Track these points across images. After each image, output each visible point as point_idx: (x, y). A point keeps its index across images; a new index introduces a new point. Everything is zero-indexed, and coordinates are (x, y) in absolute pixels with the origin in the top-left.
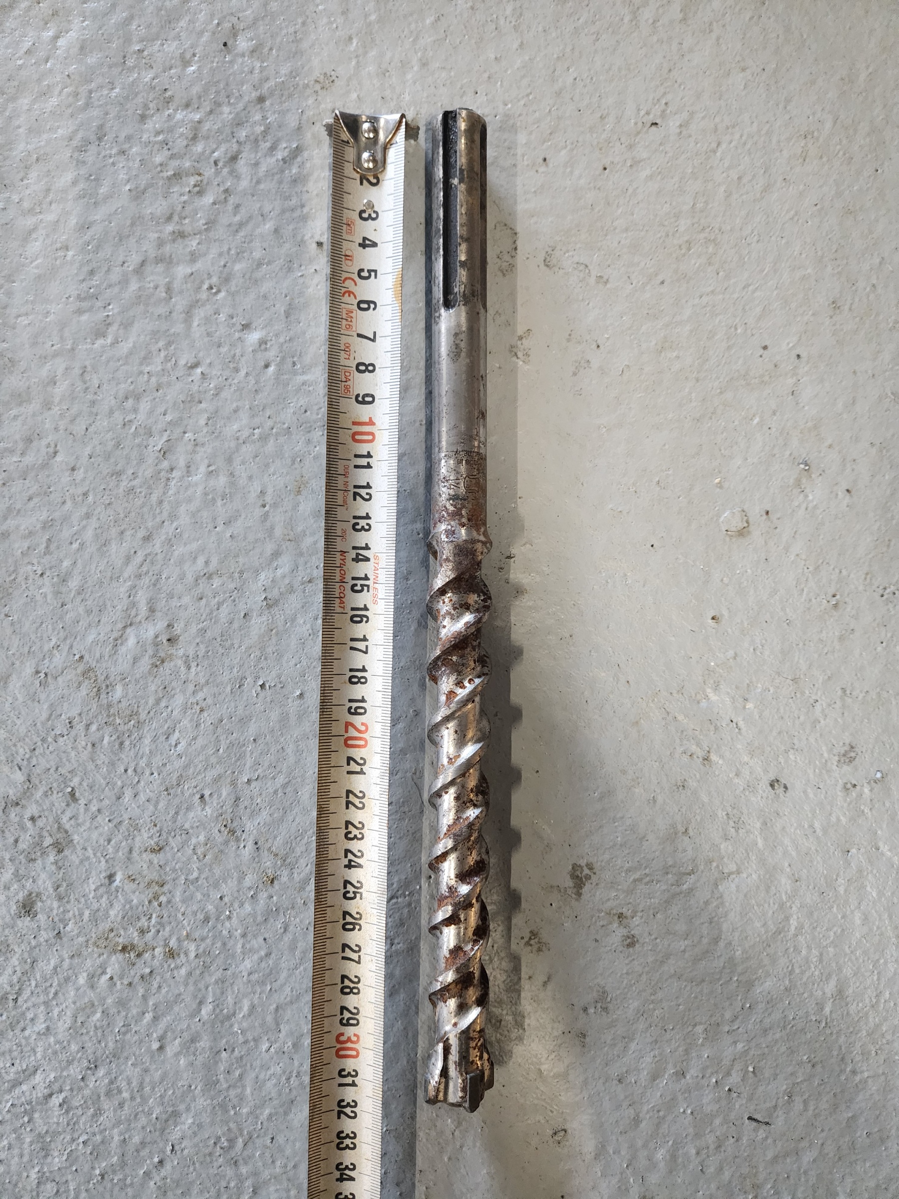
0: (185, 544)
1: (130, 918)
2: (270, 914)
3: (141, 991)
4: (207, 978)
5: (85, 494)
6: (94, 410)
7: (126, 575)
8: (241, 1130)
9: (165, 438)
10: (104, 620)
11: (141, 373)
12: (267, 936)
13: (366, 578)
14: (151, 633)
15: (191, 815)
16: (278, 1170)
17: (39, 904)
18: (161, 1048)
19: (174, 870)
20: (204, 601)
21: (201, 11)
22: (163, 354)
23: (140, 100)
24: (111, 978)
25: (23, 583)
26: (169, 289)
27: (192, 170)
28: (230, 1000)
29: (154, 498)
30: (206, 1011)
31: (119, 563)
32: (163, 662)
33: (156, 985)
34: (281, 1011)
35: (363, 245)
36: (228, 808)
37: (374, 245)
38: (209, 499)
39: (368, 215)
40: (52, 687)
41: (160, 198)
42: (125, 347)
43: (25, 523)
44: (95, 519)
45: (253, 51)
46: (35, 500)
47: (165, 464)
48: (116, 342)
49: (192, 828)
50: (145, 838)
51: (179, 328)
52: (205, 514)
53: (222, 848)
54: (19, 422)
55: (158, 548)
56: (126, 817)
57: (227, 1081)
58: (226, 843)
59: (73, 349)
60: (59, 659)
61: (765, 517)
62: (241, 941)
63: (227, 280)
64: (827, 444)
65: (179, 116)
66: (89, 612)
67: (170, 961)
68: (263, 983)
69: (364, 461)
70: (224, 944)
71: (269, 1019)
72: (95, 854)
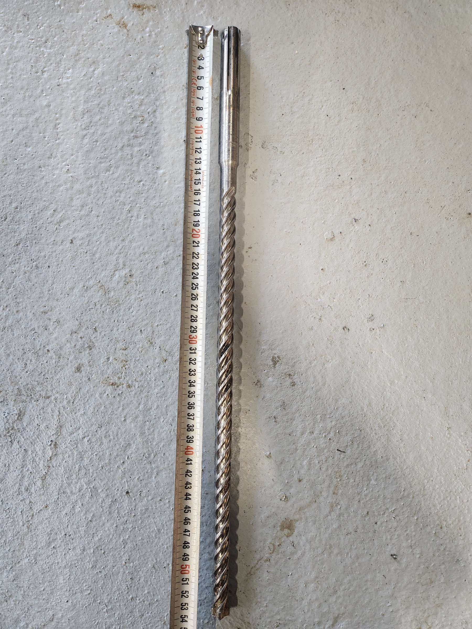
0: (136, 242)
1: (115, 373)
2: (164, 372)
3: (118, 399)
4: (142, 395)
5: (102, 225)
6: (105, 196)
7: (115, 253)
8: (153, 451)
9: (130, 206)
10: (108, 268)
11: (122, 184)
12: (163, 380)
13: (200, 180)
14: (124, 273)
15: (137, 337)
16: (166, 466)
17: (83, 368)
18: (125, 420)
19: (131, 356)
20: (142, 262)
21: (144, 62)
22: (129, 177)
23: (123, 92)
24: (108, 395)
25: (79, 255)
26: (132, 155)
27: (140, 115)
28: (150, 403)
29: (126, 226)
30: (141, 407)
31: (113, 249)
32: (128, 283)
33: (124, 398)
34: (168, 408)
35: (199, 68)
36: (150, 334)
37: (203, 68)
38: (145, 227)
39: (201, 58)
40: (89, 292)
41: (129, 125)
42: (116, 175)
43: (80, 235)
44: (105, 233)
45: (162, 76)
46: (84, 227)
47: (130, 215)
48: (113, 173)
49: (137, 341)
50: (120, 345)
51: (135, 168)
52: (143, 232)
53: (148, 349)
54: (79, 200)
55: (127, 244)
56: (114, 337)
57: (148, 432)
58: (149, 347)
59: (98, 175)
60: (91, 283)
61: (340, 234)
62: (154, 382)
63: (152, 152)
64: (362, 209)
65: (136, 97)
66: (102, 266)
67: (129, 389)
68: (162, 397)
69: (199, 140)
70: (148, 383)
71: (164, 410)
72: (103, 351)
